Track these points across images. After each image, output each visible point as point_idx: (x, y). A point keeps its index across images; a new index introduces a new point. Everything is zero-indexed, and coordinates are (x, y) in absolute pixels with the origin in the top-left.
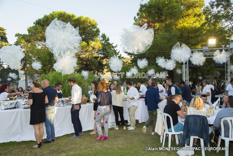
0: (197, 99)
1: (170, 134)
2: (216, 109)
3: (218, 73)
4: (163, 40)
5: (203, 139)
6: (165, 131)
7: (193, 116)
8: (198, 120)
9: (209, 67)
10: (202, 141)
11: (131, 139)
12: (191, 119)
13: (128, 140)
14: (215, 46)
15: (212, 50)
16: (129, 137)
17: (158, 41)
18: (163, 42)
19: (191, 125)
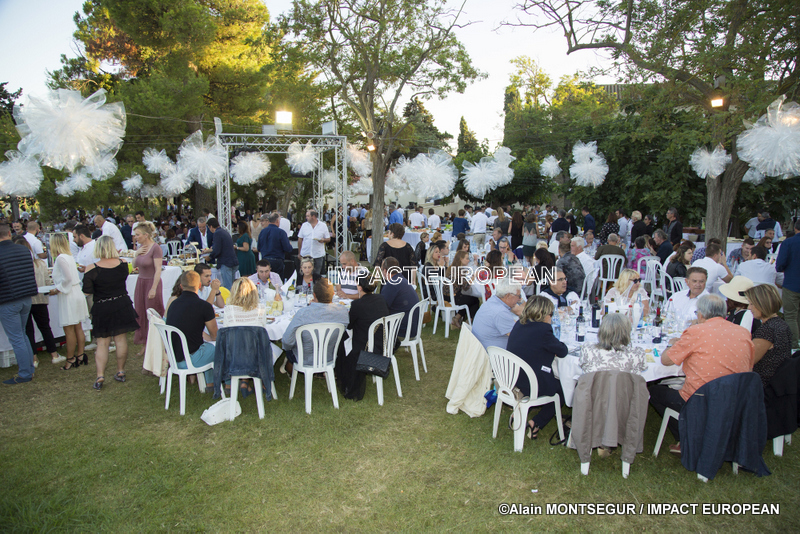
0: (245, 284)
1: (183, 374)
2: (288, 298)
3: (299, 185)
4: (164, 96)
5: (260, 377)
6: (169, 366)
7: (236, 328)
8: (248, 339)
9: (279, 172)
10: (257, 382)
11: (77, 394)
12: (231, 338)
13: (70, 398)
14: (290, 128)
15: (285, 138)
16: (71, 388)
17: (147, 99)
18: (161, 102)
19: (231, 352)
